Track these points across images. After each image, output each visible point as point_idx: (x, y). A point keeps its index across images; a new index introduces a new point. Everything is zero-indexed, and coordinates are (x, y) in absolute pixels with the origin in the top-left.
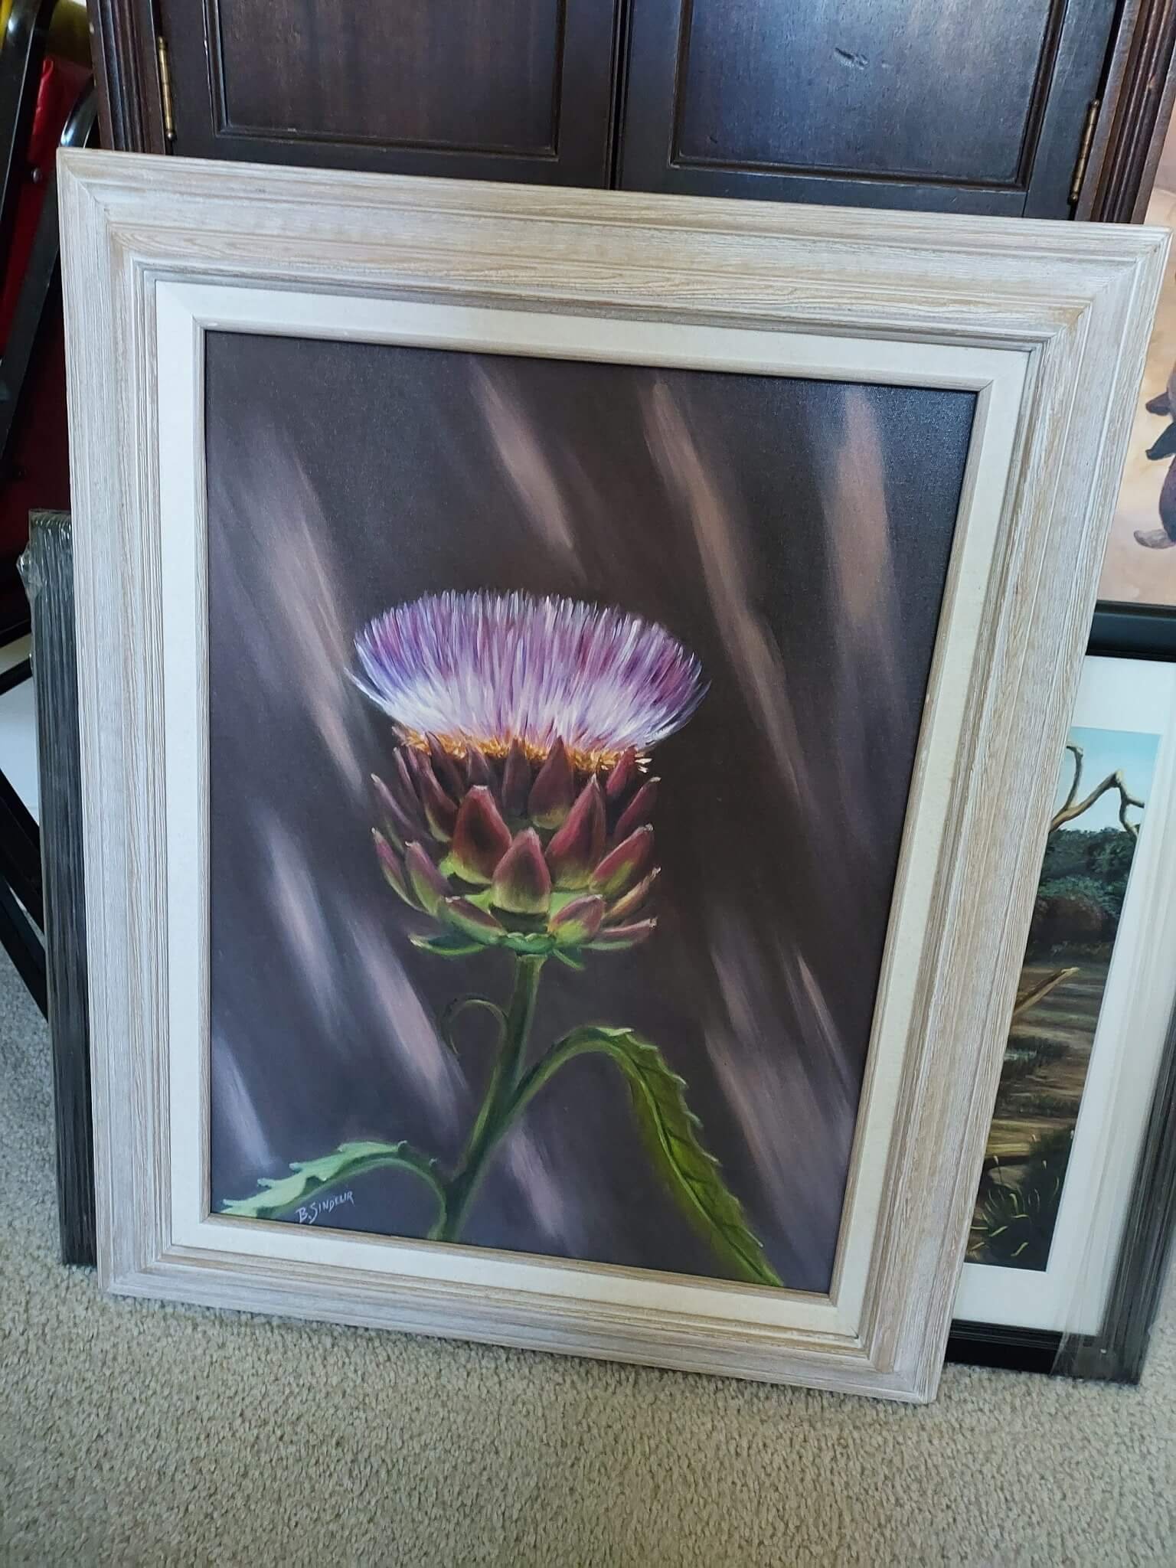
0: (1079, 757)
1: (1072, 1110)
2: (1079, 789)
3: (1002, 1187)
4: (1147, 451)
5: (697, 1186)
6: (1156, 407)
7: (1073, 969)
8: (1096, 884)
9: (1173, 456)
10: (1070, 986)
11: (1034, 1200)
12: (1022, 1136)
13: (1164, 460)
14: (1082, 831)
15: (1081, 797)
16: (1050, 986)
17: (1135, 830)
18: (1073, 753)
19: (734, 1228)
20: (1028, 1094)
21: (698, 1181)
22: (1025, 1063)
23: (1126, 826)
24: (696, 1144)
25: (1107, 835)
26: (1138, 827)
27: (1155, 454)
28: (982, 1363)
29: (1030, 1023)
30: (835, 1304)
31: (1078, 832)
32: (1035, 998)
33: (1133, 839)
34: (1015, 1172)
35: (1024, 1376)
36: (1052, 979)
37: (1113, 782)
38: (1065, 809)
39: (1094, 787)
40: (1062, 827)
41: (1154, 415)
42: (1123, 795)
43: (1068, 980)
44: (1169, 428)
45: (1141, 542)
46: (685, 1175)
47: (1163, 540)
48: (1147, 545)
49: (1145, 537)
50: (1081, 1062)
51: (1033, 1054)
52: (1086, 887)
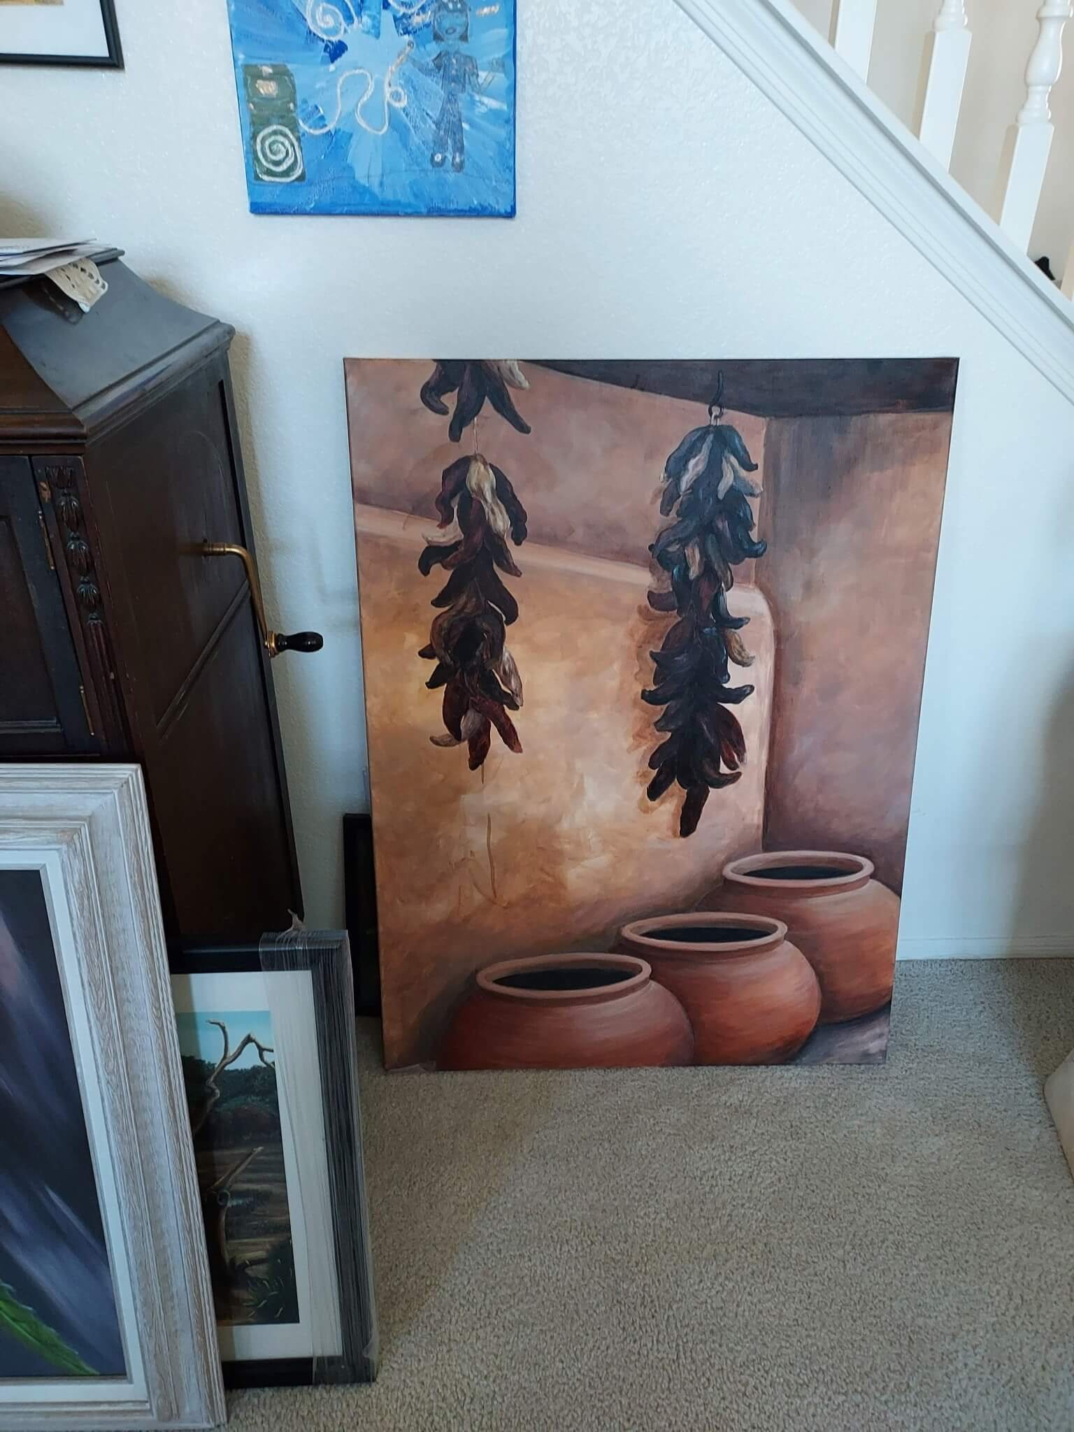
0: (223, 1029)
1: (287, 1228)
2: (230, 1046)
3: (257, 1279)
4: (426, 683)
5: (24, 1325)
6: (426, 654)
7: (260, 1148)
8: (258, 1098)
9: (446, 685)
10: (262, 1158)
11: (279, 1282)
12: (260, 1247)
13: (440, 688)
14: (240, 1069)
15: (232, 1052)
16: (250, 1159)
17: (272, 1065)
18: (218, 1026)
19: (56, 1346)
20: (256, 1223)
21: (24, 1322)
22: (247, 1205)
23: (266, 1063)
24: (15, 1301)
25: (256, 1070)
26: (274, 1063)
27: (433, 684)
28: (270, 1385)
29: (243, 1182)
30: (131, 1382)
31: (237, 1070)
32: (243, 1167)
33: (274, 1070)
34: (262, 1268)
35: (297, 1390)
36: (249, 1155)
37: (249, 1039)
38: (225, 1057)
39: (239, 1044)
40: (227, 1068)
41: (426, 659)
42: (258, 1046)
43: (259, 1154)
44: (438, 667)
45: (437, 743)
46: (14, 1320)
47: (450, 741)
48: (441, 745)
49: (439, 740)
50: (284, 1200)
51: (251, 1199)
52: (253, 1101)
